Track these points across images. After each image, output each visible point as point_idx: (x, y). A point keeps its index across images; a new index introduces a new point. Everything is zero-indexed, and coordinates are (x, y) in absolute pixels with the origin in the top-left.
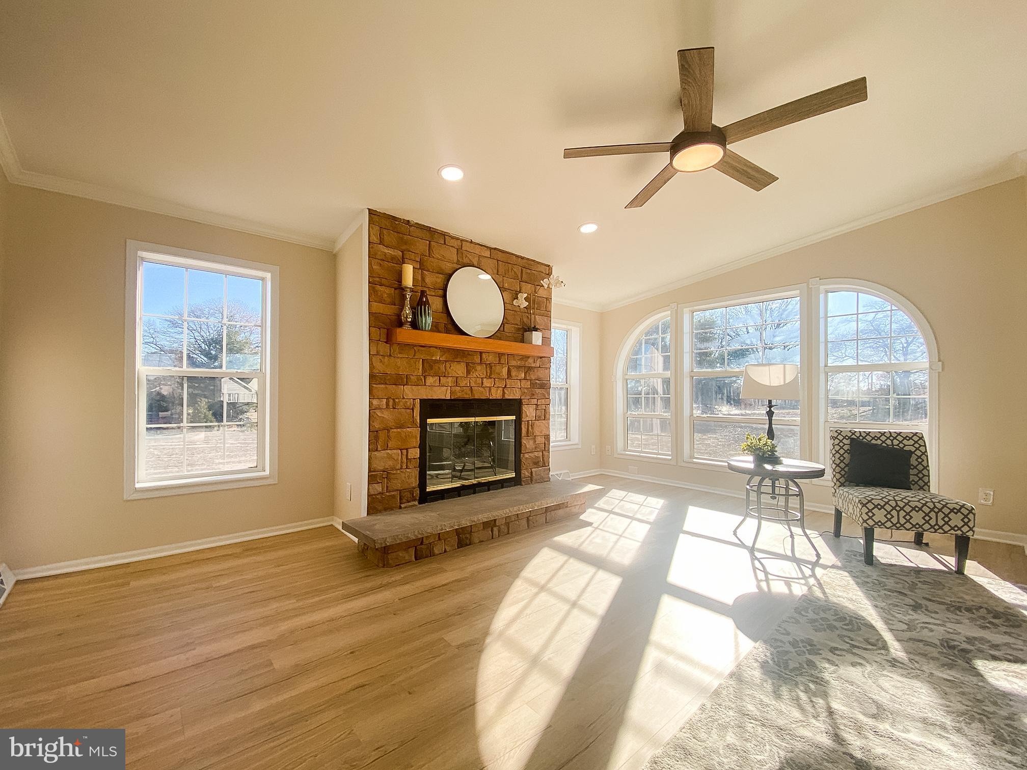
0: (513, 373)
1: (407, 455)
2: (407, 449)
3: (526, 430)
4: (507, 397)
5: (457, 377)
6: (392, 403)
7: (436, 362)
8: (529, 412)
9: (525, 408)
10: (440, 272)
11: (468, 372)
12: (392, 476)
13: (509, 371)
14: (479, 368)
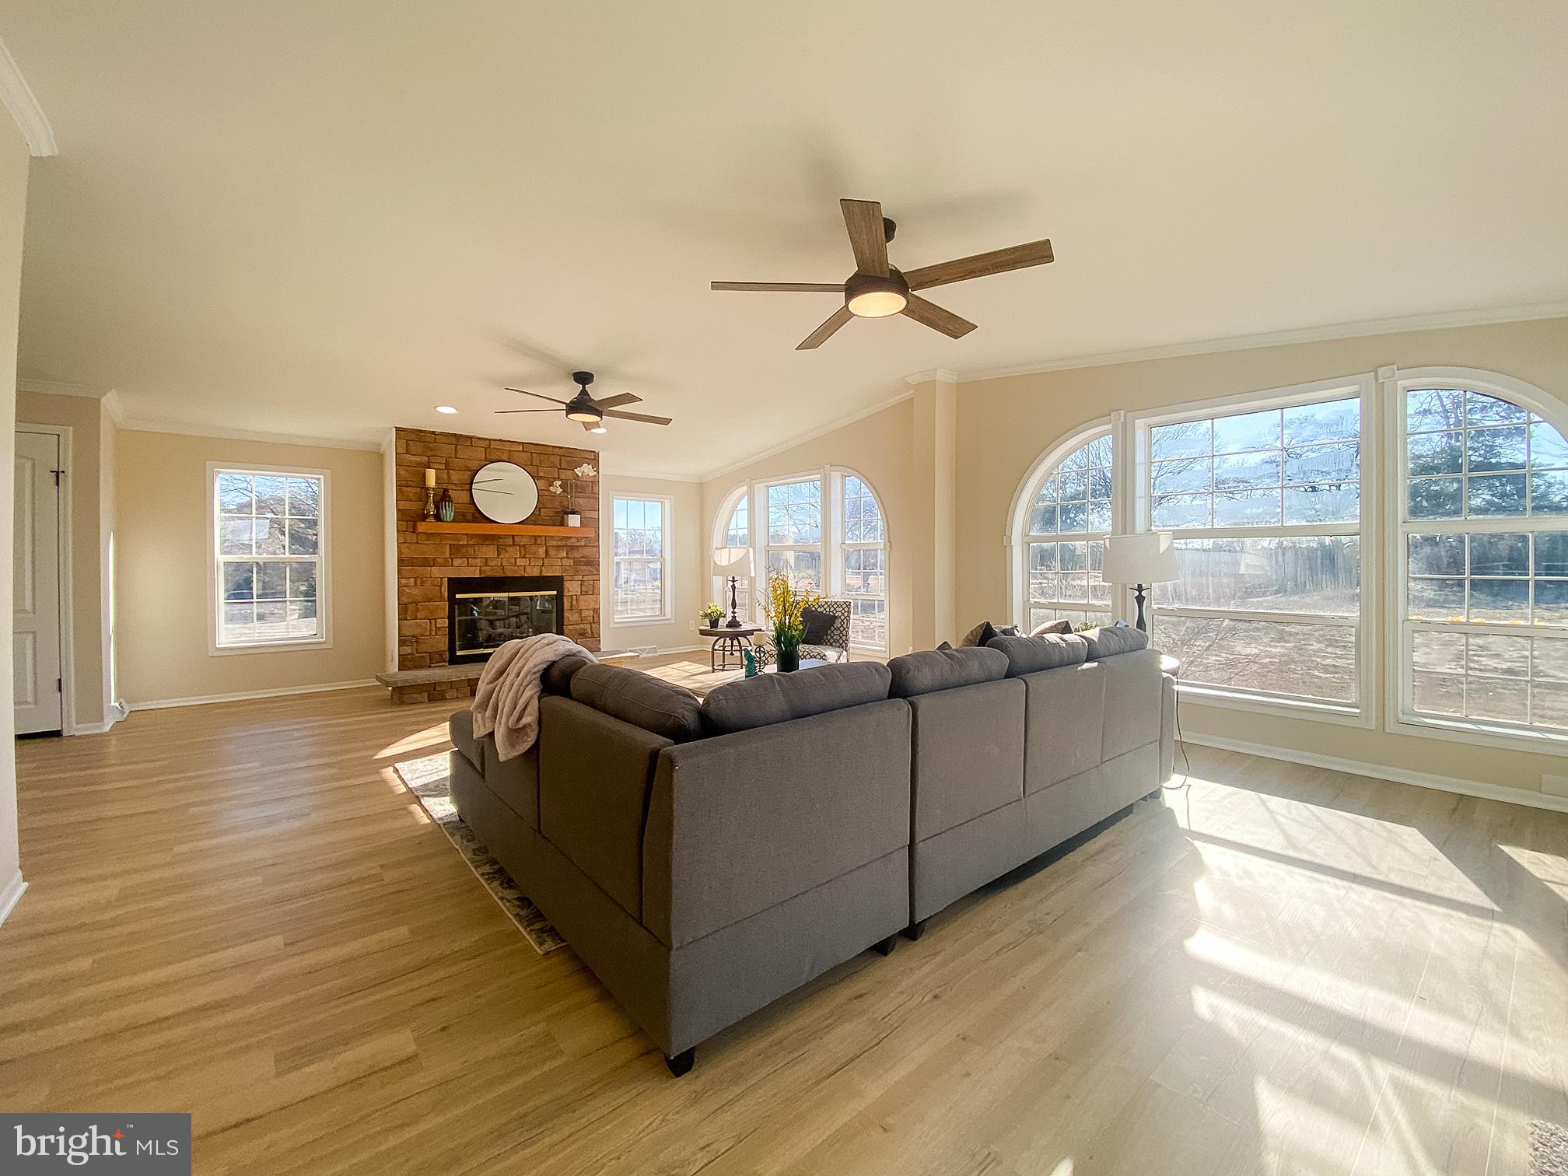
0: (552, 553)
1: (436, 624)
2: (435, 619)
3: (570, 604)
4: (544, 574)
5: (486, 559)
6: (420, 581)
7: (463, 546)
8: (572, 588)
9: (567, 584)
10: (468, 469)
11: (499, 553)
12: (421, 641)
13: (547, 551)
14: (511, 549)
